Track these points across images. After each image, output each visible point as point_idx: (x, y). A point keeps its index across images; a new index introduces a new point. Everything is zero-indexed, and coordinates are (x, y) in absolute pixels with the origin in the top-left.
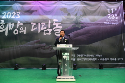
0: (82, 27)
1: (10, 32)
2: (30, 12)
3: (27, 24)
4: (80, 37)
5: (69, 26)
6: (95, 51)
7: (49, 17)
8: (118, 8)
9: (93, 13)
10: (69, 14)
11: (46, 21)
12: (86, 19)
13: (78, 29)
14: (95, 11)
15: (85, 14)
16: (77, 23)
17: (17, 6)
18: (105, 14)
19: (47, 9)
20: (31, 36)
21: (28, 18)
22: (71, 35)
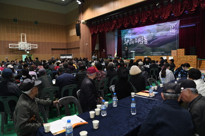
0: (156, 39)
1: (128, 43)
2: (135, 34)
3: (134, 39)
4: (155, 44)
5: (151, 39)
6: (161, 50)
7: (142, 35)
8: (176, 25)
9: (162, 30)
10: (151, 33)
11: (141, 37)
12: (158, 34)
13: (154, 40)
14: (163, 29)
15: (158, 31)
16: (154, 37)
17: (130, 31)
18: (168, 30)
19: (141, 31)
20: (136, 44)
21: (134, 36)
22: (151, 43)
